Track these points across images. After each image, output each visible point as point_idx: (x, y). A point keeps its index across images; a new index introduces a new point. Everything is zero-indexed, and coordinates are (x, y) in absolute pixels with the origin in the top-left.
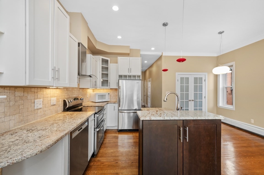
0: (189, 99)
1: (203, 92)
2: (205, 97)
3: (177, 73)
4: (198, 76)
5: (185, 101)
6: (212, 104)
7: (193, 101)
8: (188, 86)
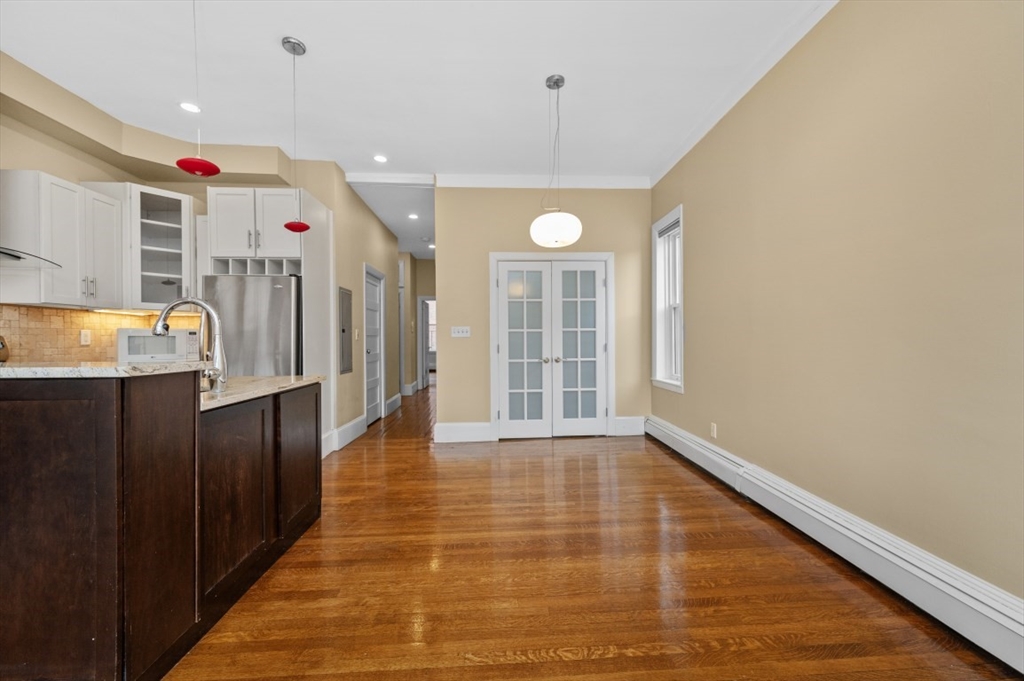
0: (544, 357)
1: (600, 329)
2: (606, 347)
3: (494, 256)
4: (579, 267)
5: (528, 363)
6: (632, 376)
7: (561, 364)
8: (541, 303)
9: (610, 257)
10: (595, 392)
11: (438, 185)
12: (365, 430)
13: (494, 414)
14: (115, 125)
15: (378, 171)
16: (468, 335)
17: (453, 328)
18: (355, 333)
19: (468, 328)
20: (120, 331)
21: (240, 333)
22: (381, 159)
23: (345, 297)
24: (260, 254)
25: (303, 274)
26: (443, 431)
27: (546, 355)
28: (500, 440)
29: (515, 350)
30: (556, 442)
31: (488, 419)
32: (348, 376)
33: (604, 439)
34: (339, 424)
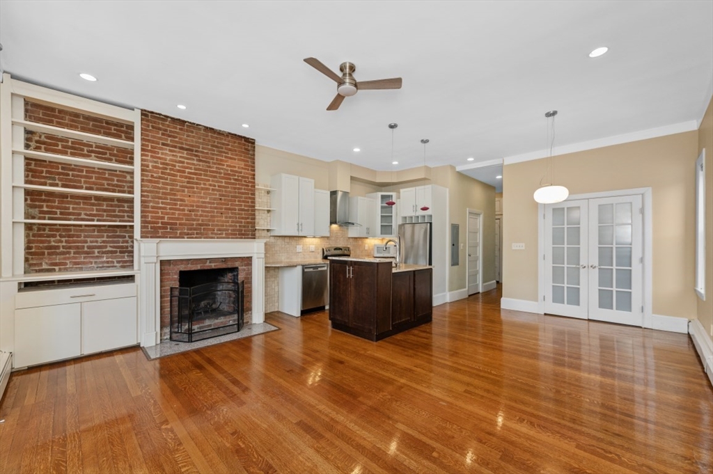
0: (581, 264)
1: (636, 246)
2: (642, 260)
5: (568, 267)
7: (597, 270)
8: (579, 228)
9: (648, 192)
10: (631, 292)
11: (505, 164)
12: (467, 296)
13: (540, 297)
14: (374, 172)
15: (470, 164)
16: (524, 248)
17: (513, 244)
18: (461, 246)
19: (524, 244)
20: (375, 245)
21: (412, 247)
22: (471, 159)
23: (455, 229)
24: (417, 215)
25: (433, 222)
26: (506, 303)
27: (583, 262)
28: (545, 314)
29: (557, 257)
30: (591, 323)
31: (536, 300)
32: (456, 267)
33: (641, 329)
34: (450, 290)
